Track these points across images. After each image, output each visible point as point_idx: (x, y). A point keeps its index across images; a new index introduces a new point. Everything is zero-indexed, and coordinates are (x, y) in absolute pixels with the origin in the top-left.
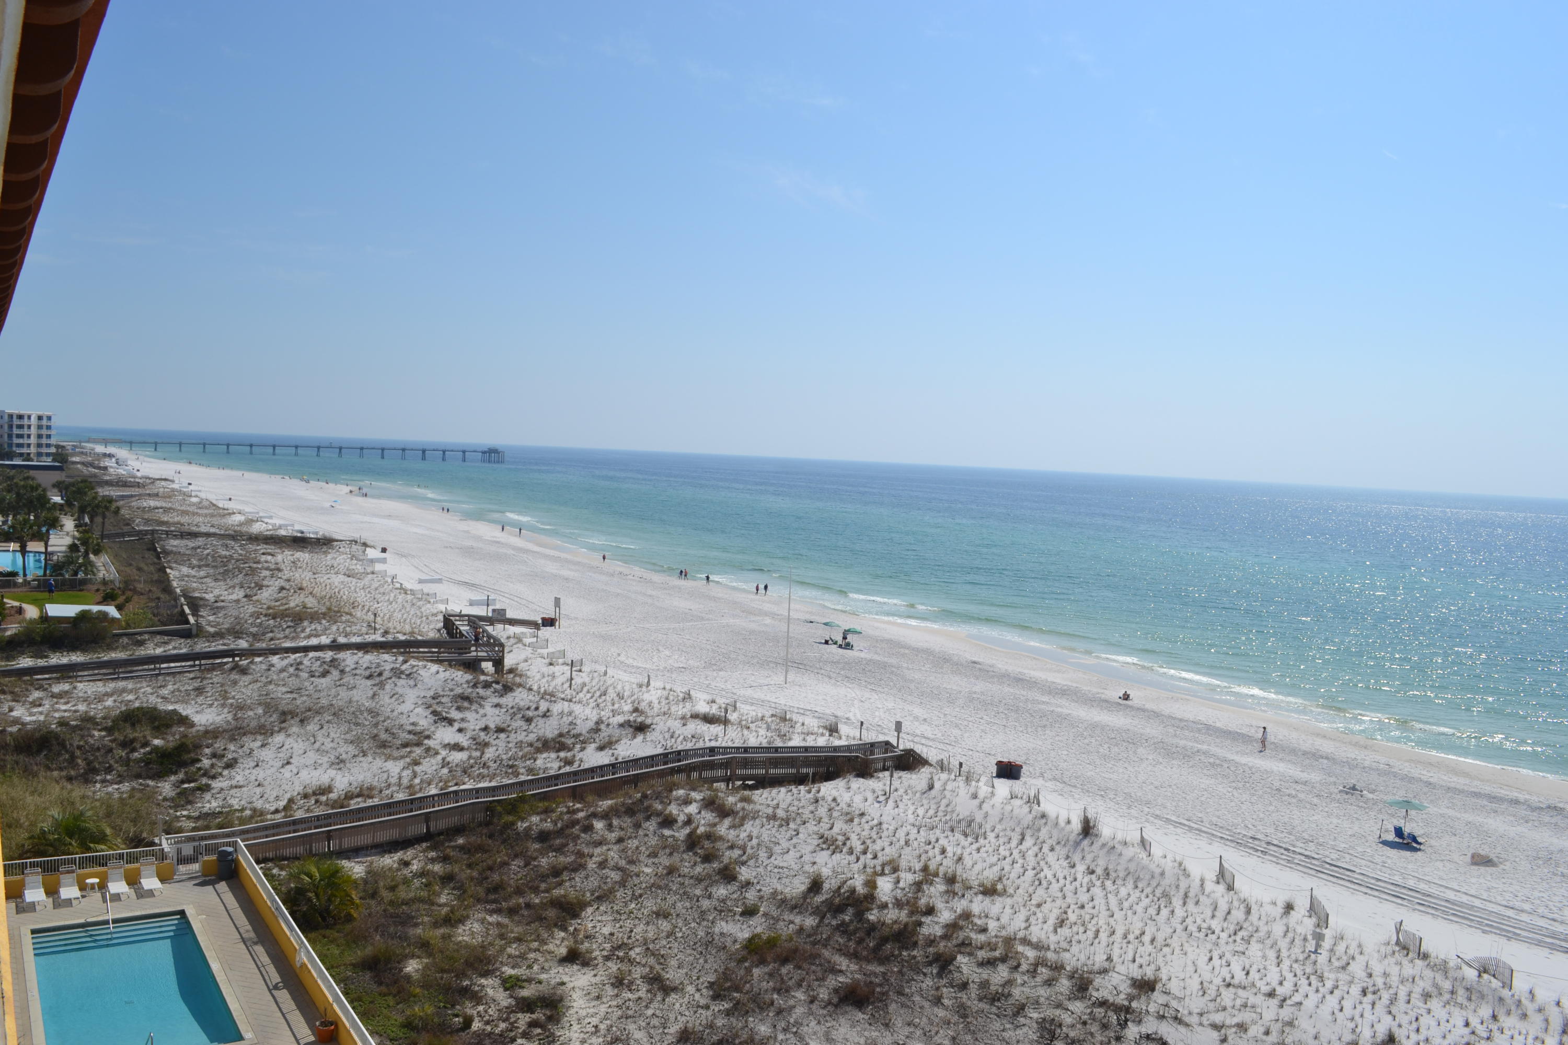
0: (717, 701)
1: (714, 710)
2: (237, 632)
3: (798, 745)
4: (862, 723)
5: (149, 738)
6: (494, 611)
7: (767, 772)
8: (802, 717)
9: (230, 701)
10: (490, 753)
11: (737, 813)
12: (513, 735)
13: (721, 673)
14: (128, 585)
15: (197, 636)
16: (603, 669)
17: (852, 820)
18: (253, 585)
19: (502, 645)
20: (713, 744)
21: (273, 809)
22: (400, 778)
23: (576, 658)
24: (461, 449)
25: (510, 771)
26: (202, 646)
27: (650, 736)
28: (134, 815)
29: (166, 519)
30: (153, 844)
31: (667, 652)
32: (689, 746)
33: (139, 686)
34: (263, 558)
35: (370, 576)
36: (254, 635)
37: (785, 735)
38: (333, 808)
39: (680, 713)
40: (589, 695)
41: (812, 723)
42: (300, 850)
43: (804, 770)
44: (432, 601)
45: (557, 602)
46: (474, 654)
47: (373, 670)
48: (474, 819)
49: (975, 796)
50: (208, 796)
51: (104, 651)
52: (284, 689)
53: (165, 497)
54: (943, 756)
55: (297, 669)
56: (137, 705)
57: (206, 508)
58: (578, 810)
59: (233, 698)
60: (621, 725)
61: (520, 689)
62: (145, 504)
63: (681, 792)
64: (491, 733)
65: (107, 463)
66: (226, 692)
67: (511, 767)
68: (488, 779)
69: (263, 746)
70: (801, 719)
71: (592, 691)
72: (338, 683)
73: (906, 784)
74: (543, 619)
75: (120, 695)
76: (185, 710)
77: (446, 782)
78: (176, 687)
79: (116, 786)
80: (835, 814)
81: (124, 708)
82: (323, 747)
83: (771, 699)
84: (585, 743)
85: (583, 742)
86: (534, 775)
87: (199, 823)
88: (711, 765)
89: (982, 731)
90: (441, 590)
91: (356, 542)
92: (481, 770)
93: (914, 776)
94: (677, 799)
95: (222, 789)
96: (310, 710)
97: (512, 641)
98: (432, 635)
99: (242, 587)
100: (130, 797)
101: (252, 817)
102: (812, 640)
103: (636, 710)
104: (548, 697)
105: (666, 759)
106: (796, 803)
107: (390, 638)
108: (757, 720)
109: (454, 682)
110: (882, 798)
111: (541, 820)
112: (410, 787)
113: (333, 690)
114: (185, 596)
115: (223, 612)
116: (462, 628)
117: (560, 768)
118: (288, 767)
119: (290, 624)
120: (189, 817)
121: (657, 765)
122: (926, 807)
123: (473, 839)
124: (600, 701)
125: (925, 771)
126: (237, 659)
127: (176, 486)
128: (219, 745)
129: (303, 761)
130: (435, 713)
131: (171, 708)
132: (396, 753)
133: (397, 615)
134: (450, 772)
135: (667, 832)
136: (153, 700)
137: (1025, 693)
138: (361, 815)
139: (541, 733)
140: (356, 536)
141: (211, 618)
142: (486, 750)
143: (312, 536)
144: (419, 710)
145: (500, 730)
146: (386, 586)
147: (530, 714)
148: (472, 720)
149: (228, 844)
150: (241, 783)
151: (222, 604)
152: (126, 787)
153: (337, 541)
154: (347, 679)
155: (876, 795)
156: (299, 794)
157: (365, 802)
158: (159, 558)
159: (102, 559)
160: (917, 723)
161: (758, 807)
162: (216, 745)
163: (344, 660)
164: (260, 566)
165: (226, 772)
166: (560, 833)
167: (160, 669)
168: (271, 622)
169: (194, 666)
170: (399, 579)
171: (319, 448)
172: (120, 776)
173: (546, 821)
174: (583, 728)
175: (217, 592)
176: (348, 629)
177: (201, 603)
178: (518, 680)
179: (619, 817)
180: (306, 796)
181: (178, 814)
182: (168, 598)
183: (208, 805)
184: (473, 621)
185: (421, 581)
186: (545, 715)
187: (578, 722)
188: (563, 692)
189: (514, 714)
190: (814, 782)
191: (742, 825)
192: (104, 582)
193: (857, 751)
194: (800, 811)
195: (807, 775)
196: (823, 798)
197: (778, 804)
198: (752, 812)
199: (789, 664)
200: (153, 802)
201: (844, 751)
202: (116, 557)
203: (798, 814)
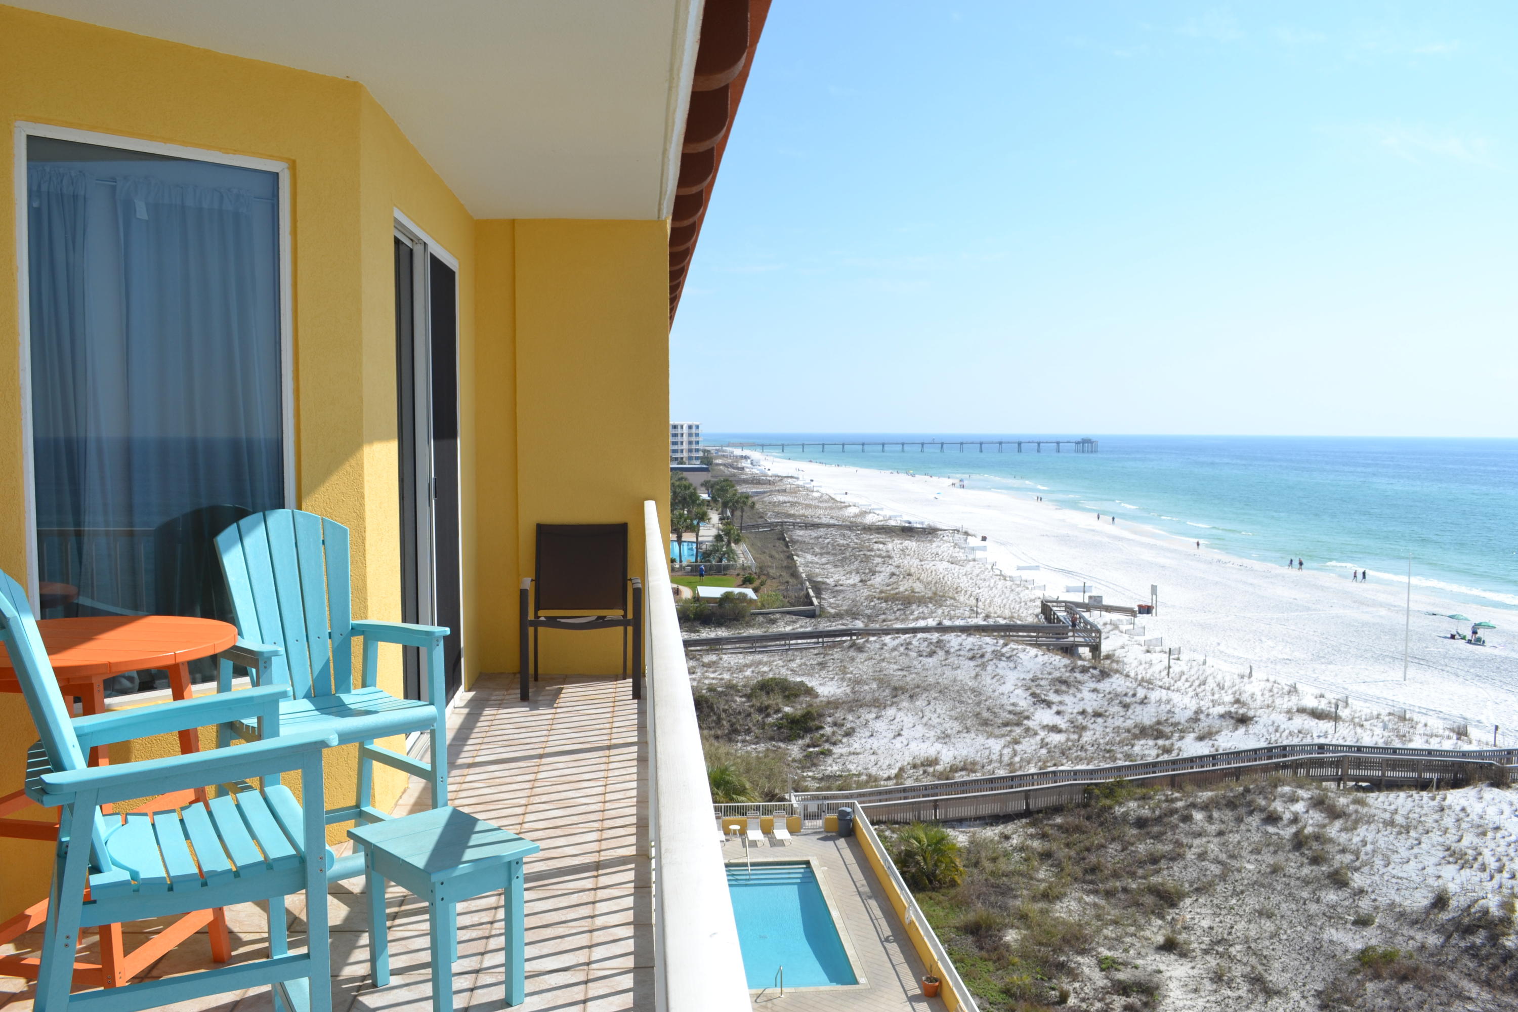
0: (1326, 695)
1: (1323, 705)
2: (854, 614)
3: (1419, 747)
4: (1497, 728)
5: (781, 706)
6: (1090, 597)
7: (1383, 774)
8: (1424, 717)
9: (849, 676)
10: (1087, 737)
11: (1350, 815)
12: (1110, 720)
13: (1331, 667)
14: (762, 570)
15: (820, 616)
16: (1202, 658)
17: (1484, 834)
18: (867, 571)
19: (1099, 631)
20: (1322, 741)
21: (886, 776)
22: (1001, 755)
23: (1174, 646)
24: (1056, 440)
25: (1107, 755)
26: (824, 625)
27: (1252, 729)
28: (768, 773)
29: (792, 512)
30: (783, 799)
31: (1270, 643)
32: (1295, 741)
33: (772, 659)
34: (876, 546)
35: (972, 563)
36: (869, 617)
37: (1404, 736)
38: (939, 779)
39: (1285, 706)
40: (1188, 684)
41: (1436, 725)
42: (909, 816)
43: (1427, 775)
44: (1030, 587)
45: (1154, 590)
46: (1071, 639)
47: (976, 652)
48: (1072, 799)
50: (829, 760)
51: (744, 628)
52: (896, 667)
53: (791, 493)
55: (907, 649)
56: (771, 676)
57: (826, 502)
58: (1177, 799)
59: (851, 673)
60: (1222, 716)
61: (1117, 675)
62: (775, 499)
63: (1287, 789)
64: (1089, 717)
65: (745, 464)
66: (845, 667)
67: (1109, 751)
68: (1086, 762)
69: (877, 718)
70: (1423, 719)
71: (1191, 680)
72: (944, 663)
74: (1140, 607)
75: (757, 666)
76: (811, 682)
77: (1044, 762)
78: (803, 661)
79: (754, 746)
80: (1464, 825)
81: (760, 678)
82: (930, 722)
83: (1387, 697)
84: (1184, 732)
85: (1182, 731)
86: (1131, 761)
87: (823, 784)
88: (1320, 763)
90: (1039, 577)
91: (958, 531)
92: (1079, 753)
94: (1283, 796)
95: (842, 755)
96: (918, 687)
97: (1109, 627)
98: (1030, 620)
99: (858, 573)
100: (765, 757)
101: (867, 782)
102: (1435, 634)
103: (1237, 701)
104: (1145, 684)
105: (1270, 754)
106: (1417, 810)
107: (991, 622)
108: (1372, 718)
109: (1052, 666)
111: (1139, 807)
112: (1011, 764)
113: (939, 670)
114: (810, 580)
115: (842, 595)
116: (1059, 614)
117: (1158, 756)
118: (899, 738)
119: (900, 607)
120: (813, 778)
121: (1260, 759)
123: (1070, 819)
124: (1199, 690)
126: (854, 638)
127: (800, 483)
128: (839, 715)
129: (912, 734)
130: (1033, 695)
131: (798, 679)
132: (997, 732)
133: (998, 601)
134: (1049, 752)
135: (1271, 829)
136: (784, 671)
138: (965, 788)
139: (1138, 720)
140: (958, 525)
141: (832, 600)
142: (1084, 734)
143: (918, 526)
144: (1019, 691)
145: (1097, 715)
146: (986, 573)
147: (1127, 700)
148: (1069, 704)
149: (847, 805)
150: (858, 751)
151: (841, 588)
152: (761, 747)
153: (941, 530)
154: (952, 659)
155: (1514, 808)
156: (909, 764)
157: (968, 775)
158: (787, 547)
159: (742, 548)
161: (1373, 811)
162: (837, 715)
163: (949, 642)
164: (873, 554)
165: (845, 740)
166: (1158, 820)
167: (789, 645)
168: (884, 605)
169: (818, 643)
170: (998, 566)
171: (923, 444)
172: (757, 737)
173: (1144, 808)
174: (1182, 716)
175: (836, 577)
176: (952, 613)
177: (823, 586)
178: (1115, 666)
179: (1220, 809)
180: (915, 767)
181: (805, 774)
182: (795, 582)
183: (829, 768)
184: (1070, 607)
185: (1019, 569)
186: (1143, 702)
187: (1177, 710)
188: (1161, 680)
189: (1112, 700)
190: (1438, 788)
191: (1355, 829)
192: (744, 568)
193: (1490, 757)
194: (1423, 819)
195: (1431, 780)
196: (1450, 807)
197: (1396, 810)
198: (1366, 815)
199: (1409, 659)
200: (784, 763)
201: (1474, 758)
202: (752, 545)
203: (1420, 822)
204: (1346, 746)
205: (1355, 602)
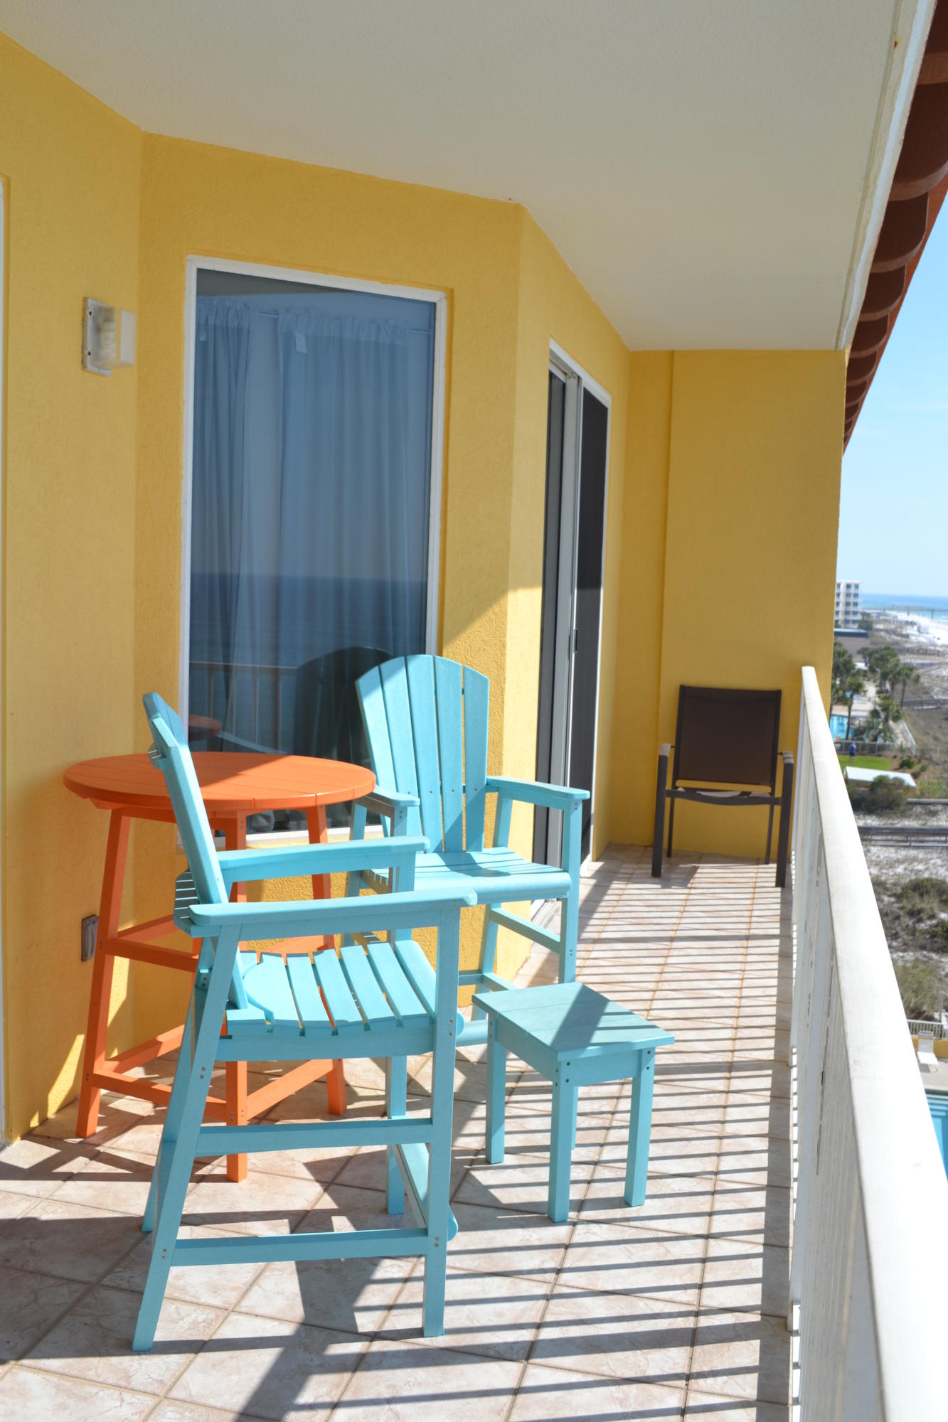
5: (936, 911)
14: (924, 753)
28: (916, 986)
30: (931, 1018)
51: (898, 818)
56: (926, 875)
65: (910, 630)
75: (911, 863)
79: (901, 954)
81: (913, 877)
100: (914, 967)
152: (910, 956)
159: (901, 725)
192: (902, 750)
200: (935, 976)
202: (914, 725)
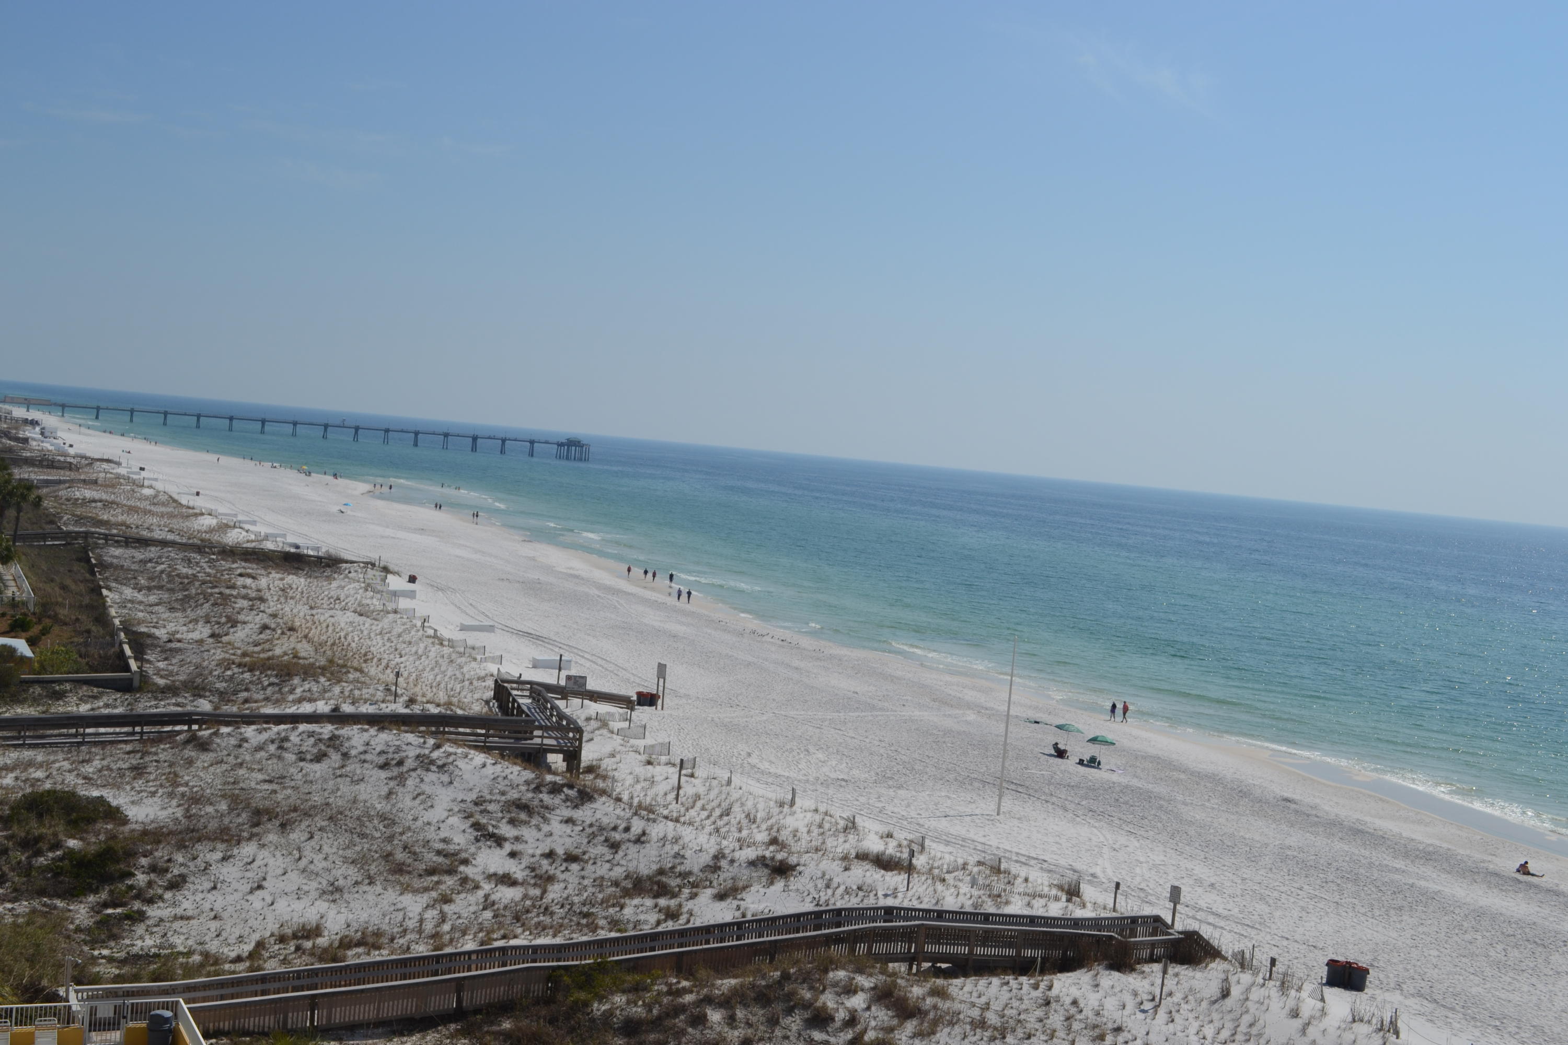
0: (895, 834)
1: (891, 849)
2: (197, 688)
3: (1019, 912)
4: (1118, 885)
5: (62, 837)
6: (569, 678)
7: (971, 951)
8: (1025, 868)
9: (182, 789)
10: (555, 892)
11: (926, 1013)
12: (590, 867)
13: (901, 792)
14: (46, 609)
15: (140, 689)
16: (726, 776)
17: (1102, 1037)
18: (223, 620)
19: (579, 730)
20: (890, 902)
21: (233, 955)
22: (421, 921)
23: (687, 755)
24: (528, 438)
25: (584, 921)
26: (146, 705)
27: (796, 883)
28: (31, 951)
29: (105, 517)
30: (55, 997)
31: (820, 756)
32: (853, 902)
33: (52, 758)
34: (240, 581)
35: (391, 616)
36: (221, 694)
37: (999, 896)
38: (321, 960)
39: (839, 850)
40: (704, 814)
41: (1040, 880)
42: (268, 1021)
43: (1029, 953)
44: (479, 657)
45: (662, 670)
46: (538, 741)
47: (390, 756)
48: (528, 991)
49: (1295, 1014)
50: (140, 929)
51: (6, 704)
52: (260, 777)
53: (106, 486)
54: (1244, 945)
55: (280, 748)
56: (48, 786)
57: (163, 504)
58: (685, 991)
59: (187, 784)
60: (752, 864)
61: (604, 799)
62: (78, 494)
63: (841, 974)
64: (558, 862)
65: (32, 433)
66: (176, 775)
67: (586, 915)
68: (551, 932)
69: (224, 859)
70: (1023, 872)
71: (709, 807)
72: (338, 772)
73: (1186, 985)
74: (640, 694)
75: (25, 770)
76: (116, 798)
77: (488, 933)
78: (105, 763)
79: (9, 906)
80: (1076, 1026)
81: (29, 790)
82: (312, 867)
83: (975, 838)
84: (697, 886)
85: (694, 885)
86: (619, 931)
87: (125, 970)
88: (887, 935)
89: (1303, 909)
90: (493, 642)
91: (373, 565)
92: (542, 918)
93: (1198, 975)
94: (835, 984)
95: (161, 920)
96: (295, 810)
97: (594, 724)
98: (477, 709)
99: (208, 622)
100: (28, 924)
101: (202, 965)
102: (1038, 750)
103: (774, 841)
104: (644, 813)
105: (818, 921)
106: (1015, 1003)
107: (417, 709)
108: (956, 869)
109: (506, 782)
110: (1148, 1006)
111: (628, 1002)
112: (436, 936)
113: (331, 783)
114: (127, 630)
115: (179, 657)
116: (521, 701)
117: (658, 923)
118: (259, 893)
119: (273, 680)
120: (110, 960)
121: (805, 929)
122: (1217, 1024)
123: (525, 1023)
124: (720, 823)
125: (1217, 966)
126: (195, 727)
127: (122, 471)
128: (161, 853)
129: (281, 885)
130: (476, 826)
131: (95, 793)
132: (417, 883)
133: (428, 676)
134: (495, 916)
135: (818, 1036)
136: (71, 779)
137: (1367, 853)
138: (361, 975)
139: (632, 867)
140: (373, 556)
141: (161, 665)
142: (550, 888)
143: (311, 553)
144: (454, 820)
145: (571, 858)
146: (413, 633)
147: (617, 836)
148: (530, 840)
149: (166, 1006)
150: (190, 913)
151: (179, 645)
152: (23, 907)
153: (347, 562)
154: (353, 767)
155: (1139, 999)
156: (272, 935)
157: (369, 954)
158: (93, 573)
159: (13, 570)
160: (1200, 890)
161: (957, 1006)
162: (158, 854)
163: (349, 739)
164: (235, 592)
165: (168, 895)
166: (656, 1023)
167: (84, 735)
168: (247, 675)
169: (133, 734)
170: (432, 623)
171: (326, 426)
172: (15, 890)
173: (636, 1005)
174: (695, 863)
175: (171, 627)
176: (357, 693)
177: (149, 641)
178: (600, 784)
179: (746, 1006)
180: (282, 939)
181: (96, 953)
182: (102, 631)
183: (139, 943)
184: (538, 691)
185: (464, 628)
186: (640, 840)
187: (688, 853)
188: (666, 806)
189: (594, 835)
190: (1043, 972)
191: (934, 1033)
192: (13, 603)
193: (1109, 928)
194: (1022, 1017)
195: (1033, 960)
196: (1057, 1000)
197: (988, 1004)
198: (948, 1013)
199: (1005, 785)
200: (60, 933)
201: (1090, 928)
202: (32, 569)
203: (1019, 1021)
204: (923, 910)
205: (934, 700)
